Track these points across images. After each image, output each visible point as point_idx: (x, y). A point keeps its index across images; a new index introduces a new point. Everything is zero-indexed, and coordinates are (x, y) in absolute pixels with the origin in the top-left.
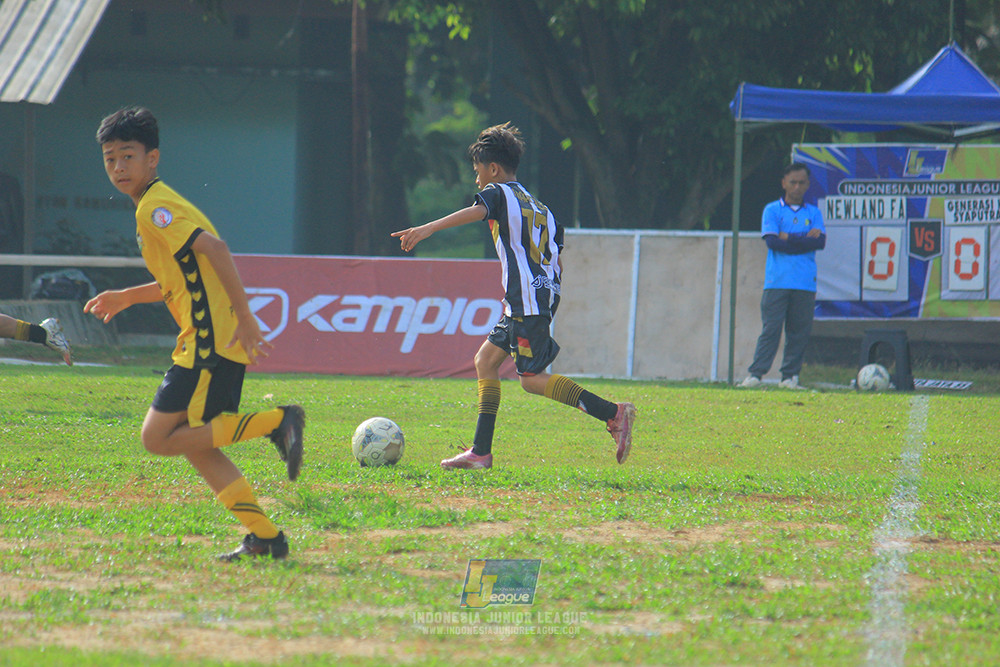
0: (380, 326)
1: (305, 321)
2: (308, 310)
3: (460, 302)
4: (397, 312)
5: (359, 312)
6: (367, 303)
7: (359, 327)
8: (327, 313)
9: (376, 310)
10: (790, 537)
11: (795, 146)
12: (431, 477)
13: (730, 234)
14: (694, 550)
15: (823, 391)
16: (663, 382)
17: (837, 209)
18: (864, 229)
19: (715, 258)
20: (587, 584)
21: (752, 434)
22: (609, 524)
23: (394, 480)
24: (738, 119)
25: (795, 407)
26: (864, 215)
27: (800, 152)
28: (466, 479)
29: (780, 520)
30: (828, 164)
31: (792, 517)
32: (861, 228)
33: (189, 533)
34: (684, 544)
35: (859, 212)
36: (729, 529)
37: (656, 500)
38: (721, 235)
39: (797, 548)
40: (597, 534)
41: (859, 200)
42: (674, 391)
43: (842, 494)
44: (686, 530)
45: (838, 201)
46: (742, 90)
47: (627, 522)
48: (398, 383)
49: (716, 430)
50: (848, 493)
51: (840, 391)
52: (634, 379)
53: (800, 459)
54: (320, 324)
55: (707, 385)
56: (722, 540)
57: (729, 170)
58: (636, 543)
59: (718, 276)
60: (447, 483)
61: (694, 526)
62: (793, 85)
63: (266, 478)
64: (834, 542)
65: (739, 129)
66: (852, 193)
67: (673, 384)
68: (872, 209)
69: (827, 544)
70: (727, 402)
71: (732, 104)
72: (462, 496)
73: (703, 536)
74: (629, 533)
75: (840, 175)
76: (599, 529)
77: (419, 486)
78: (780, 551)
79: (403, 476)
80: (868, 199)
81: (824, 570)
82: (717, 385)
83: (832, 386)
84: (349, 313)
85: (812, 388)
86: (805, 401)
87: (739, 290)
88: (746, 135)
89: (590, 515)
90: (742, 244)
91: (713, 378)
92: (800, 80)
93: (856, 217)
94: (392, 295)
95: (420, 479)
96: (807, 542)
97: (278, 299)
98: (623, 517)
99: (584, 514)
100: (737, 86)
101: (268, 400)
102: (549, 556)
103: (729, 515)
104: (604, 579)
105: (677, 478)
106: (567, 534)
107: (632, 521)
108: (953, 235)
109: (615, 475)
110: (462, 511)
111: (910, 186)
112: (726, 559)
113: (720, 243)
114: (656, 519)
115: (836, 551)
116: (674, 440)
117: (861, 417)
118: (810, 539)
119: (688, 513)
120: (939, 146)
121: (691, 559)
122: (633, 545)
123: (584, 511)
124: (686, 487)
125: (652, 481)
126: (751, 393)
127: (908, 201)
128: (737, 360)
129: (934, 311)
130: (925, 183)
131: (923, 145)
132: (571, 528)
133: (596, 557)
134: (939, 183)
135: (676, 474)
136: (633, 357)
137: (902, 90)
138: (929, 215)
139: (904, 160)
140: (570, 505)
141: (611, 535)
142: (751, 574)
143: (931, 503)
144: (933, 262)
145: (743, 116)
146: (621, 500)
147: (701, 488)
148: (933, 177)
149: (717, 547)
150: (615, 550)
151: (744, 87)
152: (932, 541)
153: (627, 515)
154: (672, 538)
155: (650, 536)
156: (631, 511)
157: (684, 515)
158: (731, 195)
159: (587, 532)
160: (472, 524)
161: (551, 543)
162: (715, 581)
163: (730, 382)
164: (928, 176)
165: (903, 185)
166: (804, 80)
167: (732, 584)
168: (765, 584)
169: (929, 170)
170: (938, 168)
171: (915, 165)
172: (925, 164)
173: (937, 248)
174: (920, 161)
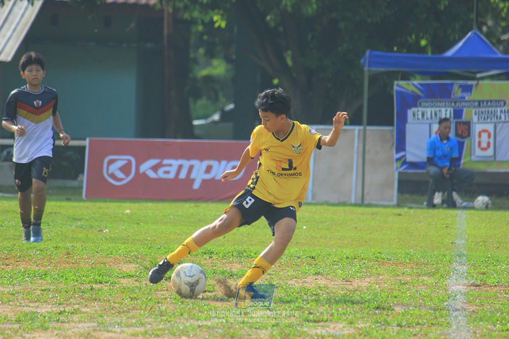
0: (183, 175)
1: (144, 173)
2: (146, 167)
3: (224, 163)
4: (191, 168)
5: (171, 168)
6: (175, 163)
7: (172, 176)
8: (155, 168)
9: (180, 167)
10: (404, 284)
11: (396, 83)
12: (216, 253)
13: (362, 128)
14: (356, 291)
15: (411, 208)
16: (327, 203)
17: (418, 115)
18: (432, 125)
19: (353, 140)
20: (303, 308)
21: (377, 231)
22: (311, 277)
23: (198, 255)
24: (366, 69)
25: (398, 216)
26: (431, 118)
27: (398, 85)
28: (234, 254)
29: (398, 275)
30: (413, 92)
31: (404, 273)
32: (430, 125)
33: (96, 282)
34: (351, 287)
35: (429, 116)
36: (373, 280)
37: (333, 265)
38: (357, 128)
39: (409, 289)
40: (305, 282)
41: (429, 110)
42: (335, 208)
43: (428, 261)
44: (350, 280)
45: (418, 111)
46: (368, 53)
47: (320, 276)
48: (193, 204)
49: (358, 228)
50: (431, 261)
51: (419, 208)
52: (314, 202)
53: (403, 243)
54: (152, 174)
55: (351, 205)
56: (369, 285)
57: (360, 95)
58: (326, 287)
59: (355, 149)
60: (225, 256)
61: (354, 278)
62: (392, 51)
63: (132, 254)
64: (427, 286)
65: (366, 75)
66: (425, 107)
67: (333, 205)
68: (436, 114)
69: (423, 287)
70: (363, 214)
71: (362, 61)
72: (233, 263)
73: (359, 284)
74: (322, 282)
75: (418, 97)
76: (306, 280)
77: (211, 257)
78: (400, 291)
79: (202, 252)
80: (433, 110)
81: (424, 300)
82: (356, 205)
83: (414, 205)
84: (166, 169)
85: (405, 206)
86: (403, 213)
87: (367, 156)
88: (369, 77)
89: (300, 272)
90: (368, 133)
91: (353, 201)
92: (395, 49)
93: (427, 119)
94: (188, 159)
95: (211, 255)
96: (414, 286)
97: (130, 162)
98: (318, 274)
99: (297, 272)
100: (364, 52)
101: (127, 213)
102: (281, 294)
103: (372, 272)
104: (311, 305)
105: (343, 254)
106: (290, 282)
107: (322, 275)
108: (477, 128)
109: (311, 252)
110: (235, 271)
111: (455, 103)
112: (373, 295)
113: (356, 132)
114: (334, 275)
115: (429, 291)
116: (338, 234)
117: (432, 221)
118: (415, 285)
119: (350, 271)
120: (470, 83)
121: (355, 295)
122: (324, 288)
123: (297, 270)
124: (347, 258)
125: (330, 255)
126: (374, 210)
127: (454, 110)
128: (366, 192)
129: (468, 166)
130: (463, 102)
131: (461, 82)
132: (291, 279)
133: (306, 294)
134: (470, 101)
135: (342, 252)
136: (313, 191)
137: (450, 53)
138: (465, 118)
139: (452, 90)
140: (289, 268)
141: (312, 283)
142: (387, 302)
143: (474, 266)
144: (467, 142)
145: (369, 66)
146: (315, 265)
147: (356, 258)
148: (467, 98)
149: (367, 289)
150: (315, 290)
151: (369, 52)
152: (477, 286)
153: (319, 272)
154: (344, 284)
155: (332, 283)
156: (321, 270)
157: (349, 272)
158: (361, 108)
159: (300, 281)
160: (240, 277)
161: (282, 287)
162: (368, 307)
163: (362, 203)
164: (464, 98)
165: (451, 102)
166: (397, 48)
167: (377, 308)
168: (394, 308)
169: (465, 95)
170: (469, 94)
171: (458, 92)
172: (462, 91)
173: (469, 135)
174: (460, 90)
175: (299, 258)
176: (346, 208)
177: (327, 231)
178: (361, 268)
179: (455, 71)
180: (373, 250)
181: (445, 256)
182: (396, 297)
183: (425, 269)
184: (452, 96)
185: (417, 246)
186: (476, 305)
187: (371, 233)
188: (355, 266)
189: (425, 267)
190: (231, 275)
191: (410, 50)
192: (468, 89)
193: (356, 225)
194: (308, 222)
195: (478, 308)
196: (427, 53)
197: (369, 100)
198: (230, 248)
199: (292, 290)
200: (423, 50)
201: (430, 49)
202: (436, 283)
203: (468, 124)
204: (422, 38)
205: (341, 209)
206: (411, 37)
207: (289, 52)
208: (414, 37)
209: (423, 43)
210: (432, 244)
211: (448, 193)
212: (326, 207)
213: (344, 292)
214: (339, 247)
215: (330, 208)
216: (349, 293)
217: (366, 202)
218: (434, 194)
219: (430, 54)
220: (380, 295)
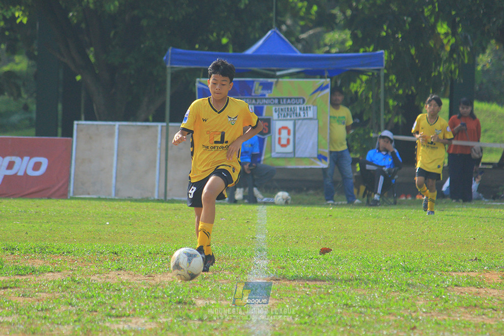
3: (26, 159)
10: (206, 279)
11: (198, 80)
12: (18, 249)
13: (164, 124)
14: (158, 285)
16: (131, 199)
19: (156, 136)
20: (105, 303)
21: (179, 226)
22: (113, 272)
24: (168, 66)
27: (200, 83)
28: (37, 250)
34: (153, 282)
37: (136, 260)
38: (160, 125)
39: (210, 284)
40: (108, 277)
42: (138, 204)
43: (229, 256)
44: (153, 275)
46: (170, 51)
47: (122, 271)
49: (161, 224)
50: (232, 256)
52: (117, 198)
55: (154, 201)
56: (171, 280)
57: (163, 91)
58: (129, 282)
59: (158, 146)
60: (27, 252)
61: (157, 273)
62: (194, 49)
64: (228, 281)
65: (169, 71)
67: (136, 201)
69: (224, 281)
70: (165, 210)
71: (164, 58)
72: (36, 259)
73: (162, 279)
74: (125, 277)
76: (109, 275)
77: (12, 254)
78: (202, 285)
79: (4, 249)
81: (225, 295)
82: (158, 201)
87: (170, 152)
88: (172, 74)
89: (103, 268)
90: (170, 129)
91: (156, 197)
92: (197, 46)
95: (13, 251)
96: (215, 281)
98: (121, 269)
99: (99, 268)
100: (166, 50)
104: (114, 301)
105: (146, 249)
106: (92, 278)
107: (125, 271)
108: (277, 125)
109: (114, 247)
110: (37, 267)
111: (256, 100)
112: (175, 290)
113: (159, 128)
114: (137, 270)
115: (230, 285)
116: (141, 229)
117: (234, 217)
118: (216, 279)
119: (153, 267)
120: (270, 80)
121: (157, 290)
122: (127, 283)
123: (100, 266)
124: (150, 253)
125: (132, 250)
126: (177, 205)
127: (255, 108)
128: (168, 188)
129: (268, 163)
130: (263, 99)
131: (261, 79)
132: (94, 275)
133: (109, 290)
134: (270, 99)
135: (145, 247)
136: (116, 187)
137: (250, 51)
138: (265, 115)
139: (252, 87)
140: (92, 263)
141: (115, 278)
142: (188, 297)
143: (274, 260)
144: (267, 138)
145: (171, 64)
146: (118, 260)
147: (158, 254)
148: (267, 96)
149: (170, 284)
150: (118, 286)
151: (172, 49)
152: (277, 280)
153: (122, 268)
154: (146, 279)
155: (135, 278)
156: (124, 266)
157: (151, 268)
158: (164, 104)
159: (102, 277)
160: (42, 273)
161: (84, 283)
162: (170, 301)
163: (165, 199)
164: (265, 95)
165: (252, 99)
166: (199, 46)
167: (179, 303)
168: (195, 302)
169: (265, 92)
170: (269, 91)
171: (258, 90)
172: (263, 89)
173: (269, 132)
174: (261, 87)
175: (102, 253)
176: (149, 204)
177: (130, 226)
178: (164, 263)
179: (255, 69)
180: (176, 246)
181: (245, 250)
182: (197, 292)
183: (226, 264)
184: (253, 94)
185: (219, 241)
186: (276, 299)
187: (174, 229)
188: (158, 261)
189: (226, 261)
190: (33, 271)
191: (211, 48)
192: (267, 87)
193: (158, 220)
194: (111, 217)
195: (277, 301)
196: (228, 51)
197: (171, 97)
198: (33, 244)
199: (95, 286)
200: (224, 48)
201: (231, 47)
202: (237, 277)
203: (268, 121)
204: (223, 36)
205: (144, 204)
206: (212, 35)
207: (92, 49)
208: (215, 35)
209: (225, 41)
210: (233, 239)
211: (249, 189)
212: (129, 203)
213: (146, 287)
214: (142, 242)
215: (133, 203)
216: (151, 288)
217: (168, 198)
218: (235, 190)
219: (231, 52)
220: (182, 290)
